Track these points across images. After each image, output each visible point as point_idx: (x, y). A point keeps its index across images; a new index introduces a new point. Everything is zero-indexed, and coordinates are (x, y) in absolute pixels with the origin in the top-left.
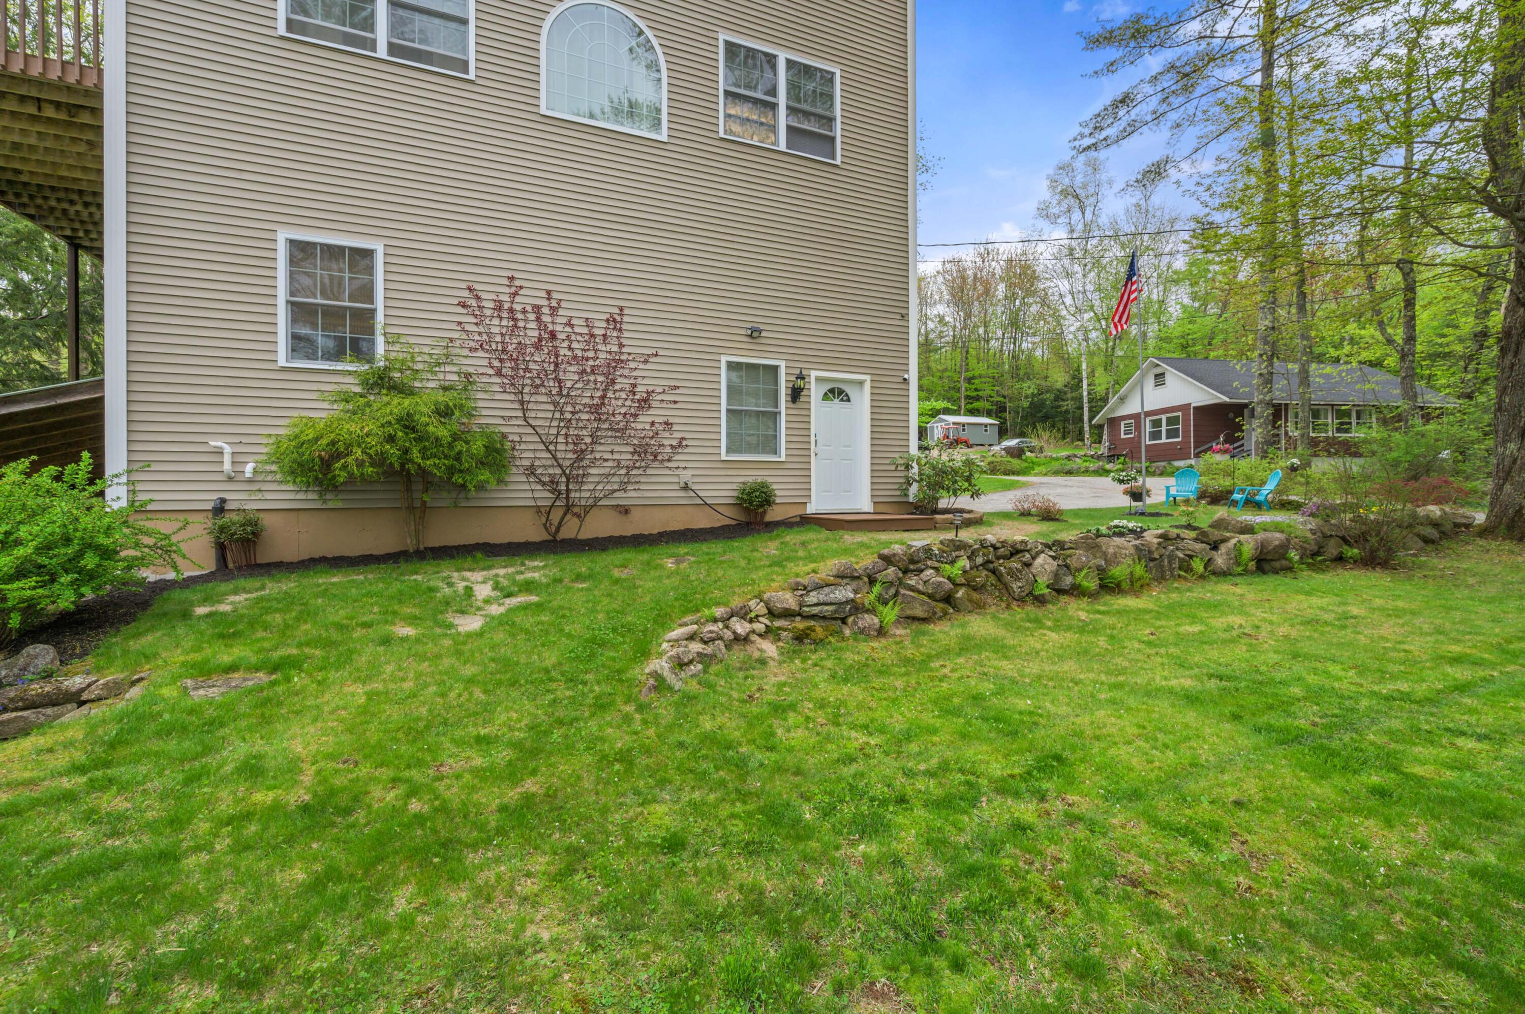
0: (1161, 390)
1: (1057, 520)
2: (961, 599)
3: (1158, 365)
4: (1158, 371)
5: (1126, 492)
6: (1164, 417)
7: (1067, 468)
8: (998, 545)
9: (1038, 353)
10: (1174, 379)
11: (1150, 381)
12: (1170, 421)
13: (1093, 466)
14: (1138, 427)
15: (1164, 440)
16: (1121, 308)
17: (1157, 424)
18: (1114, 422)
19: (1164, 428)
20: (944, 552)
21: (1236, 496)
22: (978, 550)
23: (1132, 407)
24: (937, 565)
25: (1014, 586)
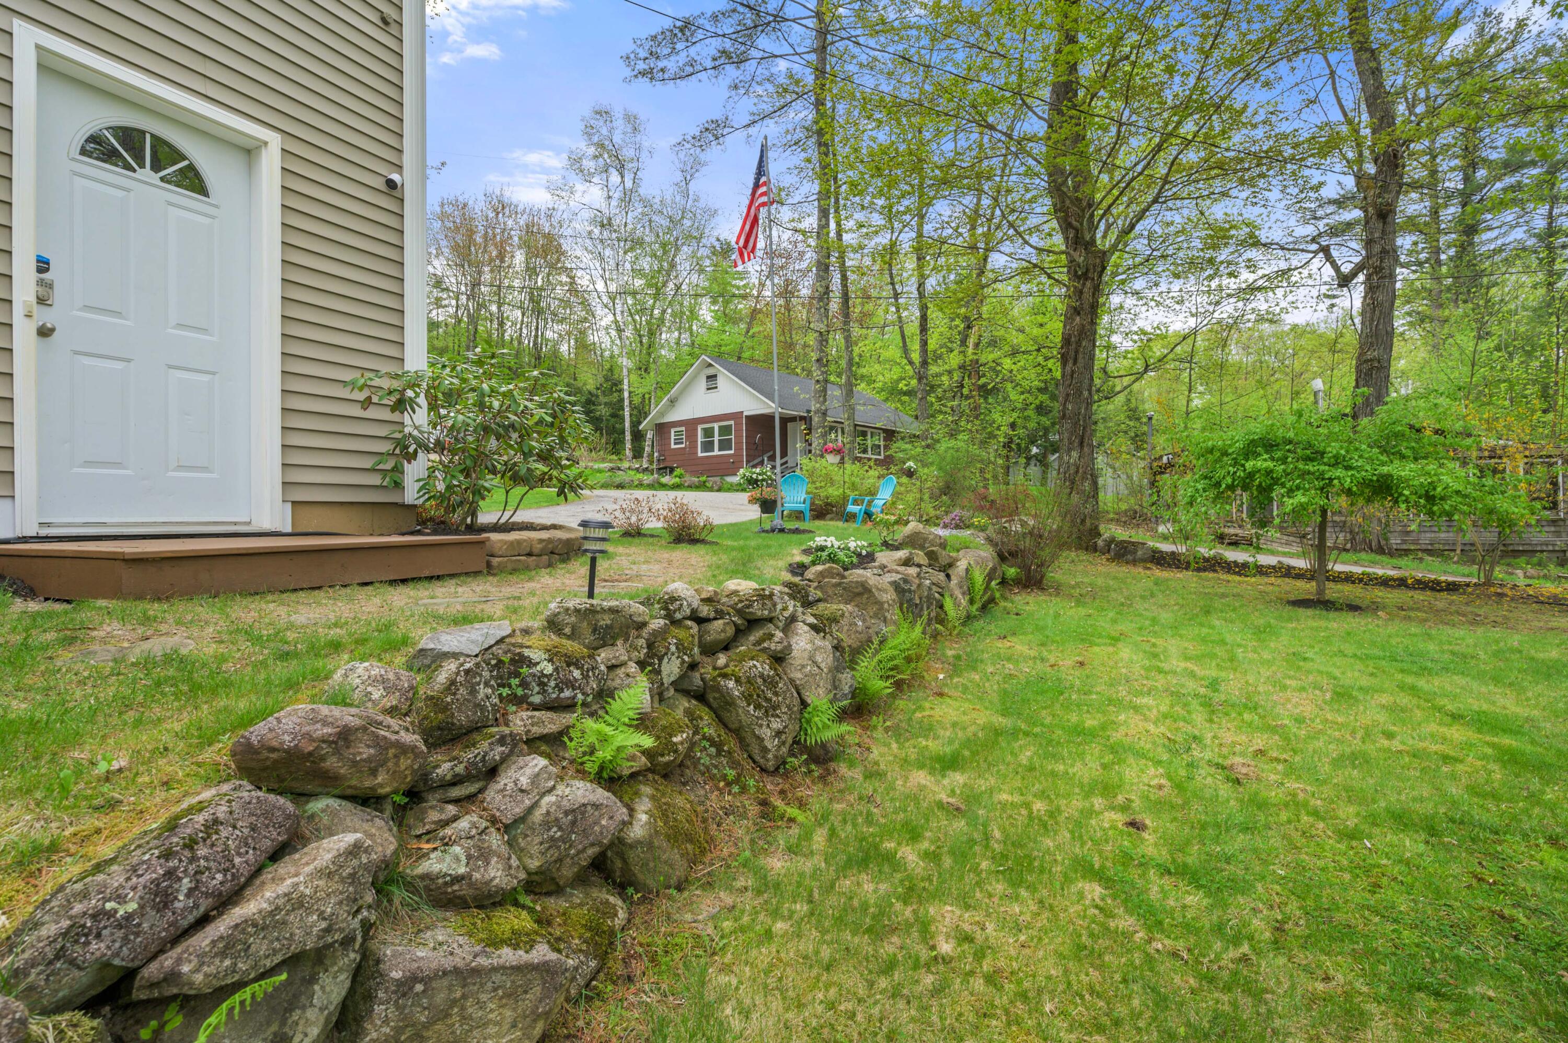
0: (713, 394)
1: (702, 541)
2: (648, 844)
3: (710, 365)
4: (710, 371)
5: (752, 501)
6: (716, 426)
7: (618, 480)
8: (705, 611)
9: (564, 348)
10: (726, 380)
11: (702, 383)
12: (725, 430)
13: (647, 478)
14: (692, 435)
15: (716, 452)
16: (747, 227)
17: (708, 433)
18: (662, 429)
19: (716, 438)
20: (571, 661)
21: (851, 508)
22: (661, 634)
23: (683, 412)
24: (551, 723)
25: (766, 733)
